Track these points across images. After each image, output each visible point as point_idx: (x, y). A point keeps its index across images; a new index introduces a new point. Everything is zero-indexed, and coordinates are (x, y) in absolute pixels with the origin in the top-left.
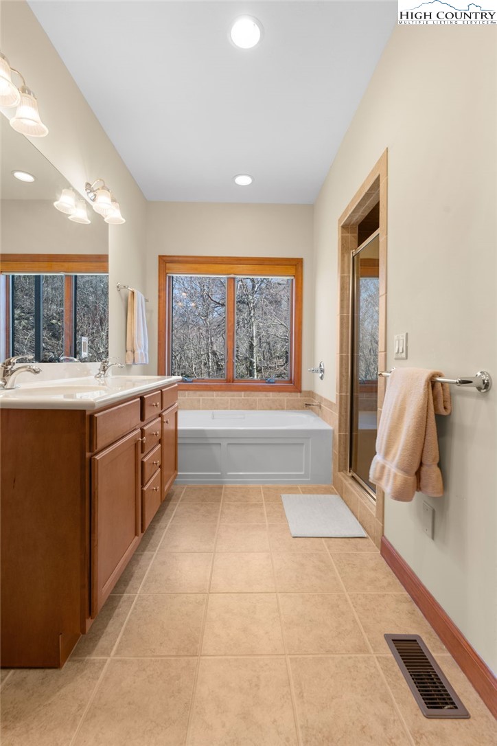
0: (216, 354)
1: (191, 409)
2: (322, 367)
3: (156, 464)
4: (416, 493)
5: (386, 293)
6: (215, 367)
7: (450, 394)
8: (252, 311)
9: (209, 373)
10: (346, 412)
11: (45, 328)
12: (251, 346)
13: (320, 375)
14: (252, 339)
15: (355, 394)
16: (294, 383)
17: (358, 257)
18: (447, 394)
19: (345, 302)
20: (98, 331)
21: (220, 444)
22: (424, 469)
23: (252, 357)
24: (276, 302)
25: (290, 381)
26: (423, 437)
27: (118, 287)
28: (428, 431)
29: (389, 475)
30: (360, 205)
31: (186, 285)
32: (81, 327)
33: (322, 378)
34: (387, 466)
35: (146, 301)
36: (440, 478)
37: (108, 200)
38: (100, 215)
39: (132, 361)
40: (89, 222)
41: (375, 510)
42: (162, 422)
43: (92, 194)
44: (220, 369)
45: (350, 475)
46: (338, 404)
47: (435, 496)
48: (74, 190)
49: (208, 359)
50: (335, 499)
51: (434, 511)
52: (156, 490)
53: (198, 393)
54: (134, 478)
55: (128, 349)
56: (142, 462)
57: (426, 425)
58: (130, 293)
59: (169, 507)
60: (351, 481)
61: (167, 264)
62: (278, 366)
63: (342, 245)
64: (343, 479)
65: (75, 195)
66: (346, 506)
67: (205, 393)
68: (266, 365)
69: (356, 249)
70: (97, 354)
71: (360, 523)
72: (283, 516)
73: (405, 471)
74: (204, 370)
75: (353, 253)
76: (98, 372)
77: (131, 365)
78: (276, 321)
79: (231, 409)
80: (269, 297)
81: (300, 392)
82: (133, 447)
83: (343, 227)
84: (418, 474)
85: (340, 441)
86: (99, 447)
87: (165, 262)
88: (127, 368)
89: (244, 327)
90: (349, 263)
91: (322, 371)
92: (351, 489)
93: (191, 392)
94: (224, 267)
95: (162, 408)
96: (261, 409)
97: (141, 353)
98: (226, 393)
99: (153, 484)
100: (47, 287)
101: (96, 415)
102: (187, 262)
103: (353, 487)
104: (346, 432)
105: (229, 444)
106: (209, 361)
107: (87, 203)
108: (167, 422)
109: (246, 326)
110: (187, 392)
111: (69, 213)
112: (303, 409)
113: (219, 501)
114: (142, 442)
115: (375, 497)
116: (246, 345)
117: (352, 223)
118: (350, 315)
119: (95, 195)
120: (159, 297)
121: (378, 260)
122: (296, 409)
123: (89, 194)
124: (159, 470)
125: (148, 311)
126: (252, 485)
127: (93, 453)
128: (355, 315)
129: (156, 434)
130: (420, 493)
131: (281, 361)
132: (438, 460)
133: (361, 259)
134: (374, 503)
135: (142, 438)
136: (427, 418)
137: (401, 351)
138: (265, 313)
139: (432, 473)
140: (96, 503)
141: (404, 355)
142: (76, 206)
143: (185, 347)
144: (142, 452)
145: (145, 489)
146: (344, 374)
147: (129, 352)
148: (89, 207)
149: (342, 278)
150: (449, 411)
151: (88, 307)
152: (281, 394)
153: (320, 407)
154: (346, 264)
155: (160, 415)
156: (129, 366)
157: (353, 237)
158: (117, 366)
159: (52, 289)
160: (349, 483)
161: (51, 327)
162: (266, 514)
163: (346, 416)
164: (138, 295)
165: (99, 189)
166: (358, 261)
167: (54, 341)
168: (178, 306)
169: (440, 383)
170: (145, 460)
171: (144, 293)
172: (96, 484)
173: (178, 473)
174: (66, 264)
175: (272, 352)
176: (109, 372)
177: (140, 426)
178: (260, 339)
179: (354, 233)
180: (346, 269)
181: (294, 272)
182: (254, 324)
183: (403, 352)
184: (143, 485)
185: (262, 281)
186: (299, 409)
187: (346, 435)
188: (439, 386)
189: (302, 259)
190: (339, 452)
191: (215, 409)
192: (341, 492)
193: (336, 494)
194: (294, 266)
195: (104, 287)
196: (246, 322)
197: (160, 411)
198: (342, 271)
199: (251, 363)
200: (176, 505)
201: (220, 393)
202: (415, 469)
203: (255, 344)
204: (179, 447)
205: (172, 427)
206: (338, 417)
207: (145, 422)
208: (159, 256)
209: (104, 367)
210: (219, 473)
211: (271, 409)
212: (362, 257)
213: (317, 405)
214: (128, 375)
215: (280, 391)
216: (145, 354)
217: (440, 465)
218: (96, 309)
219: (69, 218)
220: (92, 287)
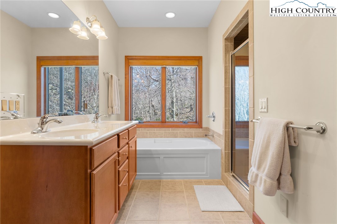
0: (154, 106)
1: (143, 138)
2: (214, 115)
3: (126, 171)
4: (278, 191)
5: (254, 75)
6: (154, 113)
7: (298, 134)
8: (173, 84)
9: (150, 116)
10: (229, 140)
11: (65, 94)
12: (172, 102)
13: (213, 119)
14: (173, 99)
15: (233, 130)
16: (198, 123)
17: (234, 56)
18: (296, 134)
19: (227, 80)
20: (92, 95)
21: (160, 157)
22: (282, 177)
23: (173, 108)
24: (185, 79)
25: (196, 122)
26: (282, 159)
27: (104, 73)
28: (285, 155)
29: (261, 180)
30: (236, 27)
31: (138, 71)
32: (84, 93)
33: (214, 121)
34: (260, 175)
35: (119, 80)
36: (292, 183)
37: (99, 27)
38: (94, 34)
39: (112, 112)
40: (89, 39)
41: (248, 196)
42: (129, 147)
43: (90, 24)
44: (156, 114)
45: (232, 174)
46: (224, 135)
47: (290, 193)
48: (80, 21)
49: (150, 109)
50: (223, 187)
51: (287, 201)
52: (126, 185)
53: (147, 129)
54: (114, 180)
55: (109, 106)
56: (119, 171)
57: (284, 152)
58: (110, 76)
59: (133, 193)
60: (232, 178)
61: (130, 61)
62: (186, 112)
63: (225, 49)
64: (227, 177)
65: (80, 24)
66: (230, 192)
67: (150, 129)
68: (180, 112)
69: (233, 51)
70: (92, 107)
71: (239, 202)
72: (196, 198)
73: (272, 179)
74: (148, 115)
75: (231, 53)
76: (93, 119)
77: (111, 115)
78: (185, 89)
79: (164, 138)
80: (181, 76)
81: (202, 128)
82: (114, 163)
83: (225, 39)
84: (279, 180)
85: (225, 155)
86: (95, 166)
87: (128, 59)
88: (109, 116)
89: (169, 92)
90: (229, 59)
91: (214, 117)
92: (234, 183)
93: (143, 128)
94: (160, 61)
95: (129, 139)
96: (180, 137)
97: (116, 108)
98: (162, 129)
99: (124, 182)
100: (66, 72)
101: (93, 148)
102: (140, 59)
103: (234, 182)
104: (228, 151)
105: (164, 157)
106: (150, 110)
107: (87, 28)
108: (131, 147)
109: (170, 92)
110: (140, 129)
111: (78, 34)
112: (203, 137)
113: (159, 189)
114: (119, 160)
115: (248, 189)
116: (170, 102)
117: (231, 37)
118: (230, 87)
119: (91, 24)
120: (126, 78)
121: (248, 57)
122: (199, 137)
123: (88, 24)
124: (127, 174)
125: (120, 85)
126: (177, 180)
127: (91, 170)
128: (233, 86)
129: (126, 155)
130: (280, 190)
131: (188, 110)
132: (290, 172)
133: (236, 56)
134: (248, 192)
135: (118, 157)
136: (284, 148)
137: (264, 108)
138: (179, 85)
139: (287, 179)
140: (94, 199)
141: (265, 110)
142: (81, 30)
143: (138, 103)
144: (119, 165)
145: (120, 185)
146: (227, 119)
147: (110, 108)
148: (88, 30)
149: (225, 67)
150: (297, 144)
151: (87, 83)
152: (191, 129)
153: (213, 136)
154: (227, 59)
155: (128, 143)
156: (110, 115)
157: (231, 44)
158: (103, 116)
159: (69, 74)
160: (231, 179)
161: (68, 93)
162: (186, 198)
163: (229, 142)
164: (115, 77)
165: (93, 21)
166: (234, 57)
167: (70, 101)
168: (135, 82)
169: (291, 128)
170: (120, 169)
171: (117, 76)
172: (94, 188)
173: (137, 173)
174: (76, 61)
175: (183, 105)
176: (99, 119)
177: (117, 151)
178: (177, 99)
179: (232, 42)
180: (228, 62)
181: (198, 64)
182: (174, 91)
183: (265, 108)
184: (119, 184)
185: (178, 69)
186: (201, 137)
187: (228, 153)
188: (291, 129)
189: (202, 57)
190: (225, 162)
191: (156, 137)
192: (227, 184)
193: (224, 185)
194: (197, 61)
195: (95, 73)
196: (169, 89)
197: (127, 141)
198: (226, 63)
199: (173, 111)
200: (136, 192)
201: (158, 129)
202: (277, 177)
203: (174, 101)
204: (137, 159)
205: (134, 148)
206: (224, 143)
207: (120, 148)
208: (125, 56)
209: (97, 117)
210: (159, 173)
211: (186, 137)
212: (236, 55)
213: (211, 135)
214: (110, 120)
215: (190, 128)
216: (118, 109)
217: (291, 175)
218: (91, 84)
219: (78, 36)
220: (89, 72)
